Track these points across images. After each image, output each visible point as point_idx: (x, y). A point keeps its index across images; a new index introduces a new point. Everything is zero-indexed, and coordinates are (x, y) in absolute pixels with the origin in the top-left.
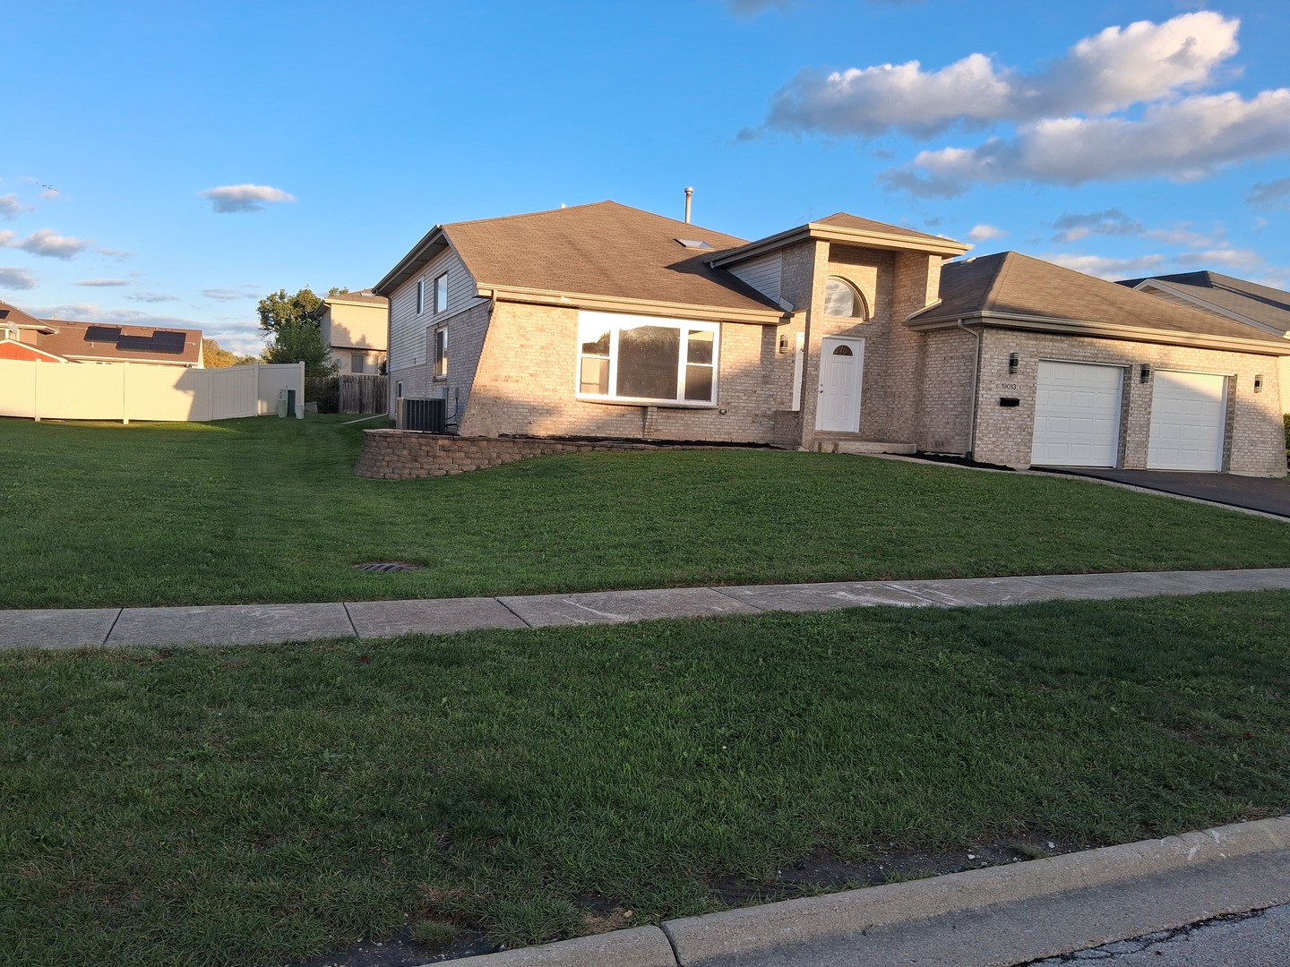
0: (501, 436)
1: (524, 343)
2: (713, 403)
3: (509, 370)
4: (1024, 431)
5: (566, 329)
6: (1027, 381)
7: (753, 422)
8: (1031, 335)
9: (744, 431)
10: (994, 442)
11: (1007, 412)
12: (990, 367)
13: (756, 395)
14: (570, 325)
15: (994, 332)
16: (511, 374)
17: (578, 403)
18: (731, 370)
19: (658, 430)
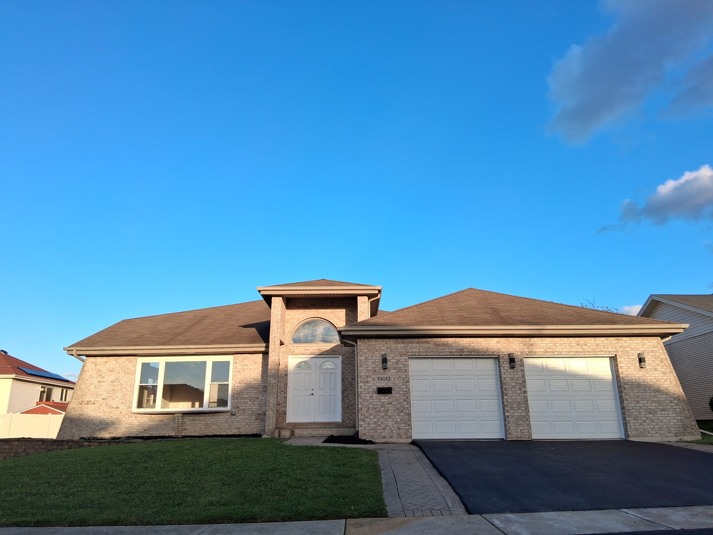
0: (81, 438)
1: (100, 380)
2: (229, 408)
3: (89, 397)
4: (403, 412)
5: (128, 369)
6: (400, 373)
7: (256, 419)
8: (399, 340)
9: (249, 426)
10: (375, 423)
11: (384, 398)
12: (365, 366)
13: (258, 400)
14: (130, 366)
15: (366, 340)
16: (91, 399)
17: (131, 415)
18: (240, 385)
19: (186, 429)
